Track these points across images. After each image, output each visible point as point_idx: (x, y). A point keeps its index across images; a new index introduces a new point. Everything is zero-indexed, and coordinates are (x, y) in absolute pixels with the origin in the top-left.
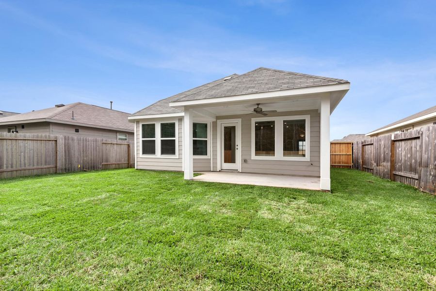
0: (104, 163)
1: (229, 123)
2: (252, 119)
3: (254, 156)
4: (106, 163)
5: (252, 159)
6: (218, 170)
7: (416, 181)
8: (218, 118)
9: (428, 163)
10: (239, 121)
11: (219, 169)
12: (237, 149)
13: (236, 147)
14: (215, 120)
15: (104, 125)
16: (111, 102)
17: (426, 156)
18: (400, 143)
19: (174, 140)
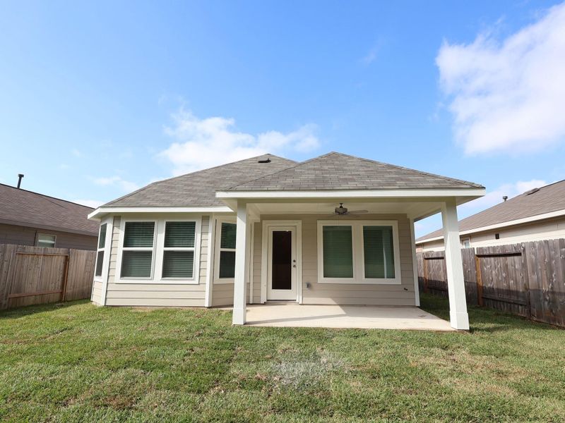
0: (12, 295)
1: (283, 226)
2: (319, 222)
3: (321, 279)
4: (17, 295)
5: (319, 282)
6: (262, 302)
7: (520, 307)
8: (265, 217)
9: (539, 285)
10: (299, 224)
11: (263, 300)
12: (295, 266)
13: (293, 263)
14: (258, 220)
15: (14, 218)
16: (21, 176)
17: (535, 277)
18: (488, 259)
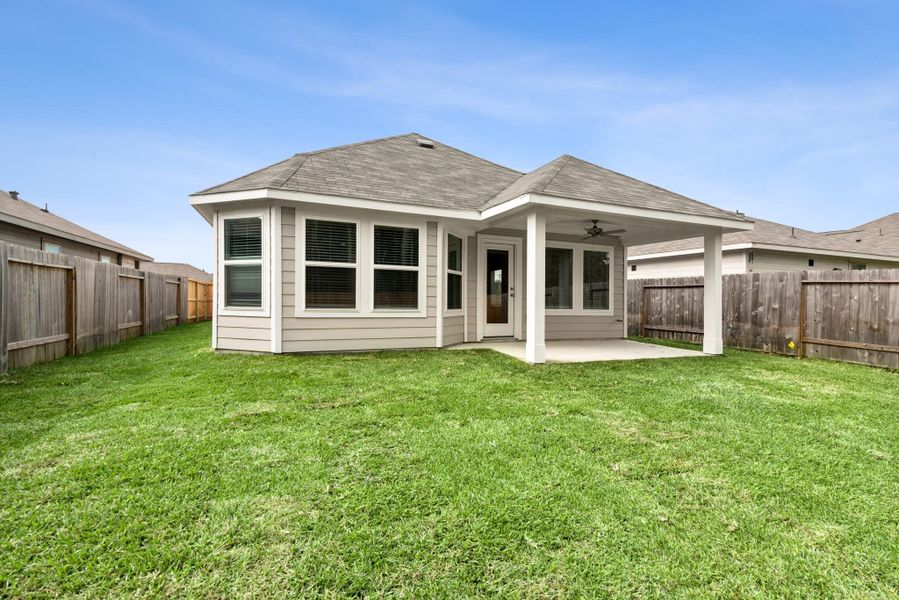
19: (415, 274)
